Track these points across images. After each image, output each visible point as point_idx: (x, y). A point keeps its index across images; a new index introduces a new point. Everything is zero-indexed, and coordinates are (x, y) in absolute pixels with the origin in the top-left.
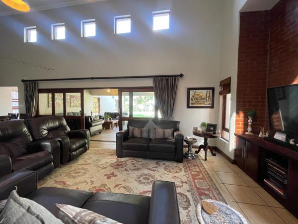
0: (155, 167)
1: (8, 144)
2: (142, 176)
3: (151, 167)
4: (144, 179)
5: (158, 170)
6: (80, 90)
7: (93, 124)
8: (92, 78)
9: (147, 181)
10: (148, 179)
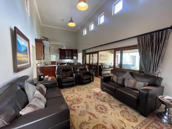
0: (115, 106)
1: (67, 73)
2: (101, 106)
3: (112, 104)
4: (100, 108)
5: (115, 109)
6: (97, 52)
7: (103, 70)
8: (101, 46)
9: (100, 110)
10: (103, 110)
